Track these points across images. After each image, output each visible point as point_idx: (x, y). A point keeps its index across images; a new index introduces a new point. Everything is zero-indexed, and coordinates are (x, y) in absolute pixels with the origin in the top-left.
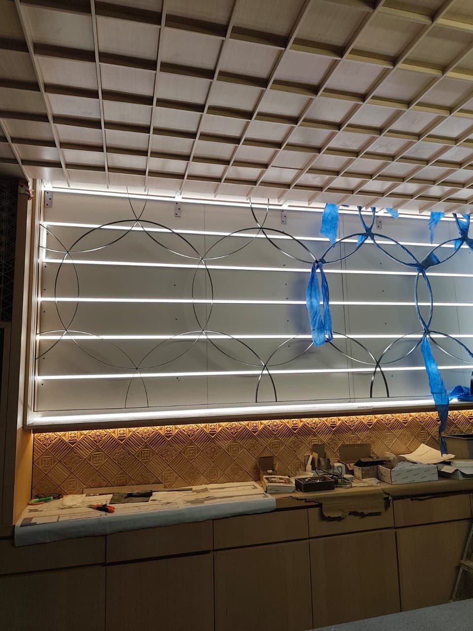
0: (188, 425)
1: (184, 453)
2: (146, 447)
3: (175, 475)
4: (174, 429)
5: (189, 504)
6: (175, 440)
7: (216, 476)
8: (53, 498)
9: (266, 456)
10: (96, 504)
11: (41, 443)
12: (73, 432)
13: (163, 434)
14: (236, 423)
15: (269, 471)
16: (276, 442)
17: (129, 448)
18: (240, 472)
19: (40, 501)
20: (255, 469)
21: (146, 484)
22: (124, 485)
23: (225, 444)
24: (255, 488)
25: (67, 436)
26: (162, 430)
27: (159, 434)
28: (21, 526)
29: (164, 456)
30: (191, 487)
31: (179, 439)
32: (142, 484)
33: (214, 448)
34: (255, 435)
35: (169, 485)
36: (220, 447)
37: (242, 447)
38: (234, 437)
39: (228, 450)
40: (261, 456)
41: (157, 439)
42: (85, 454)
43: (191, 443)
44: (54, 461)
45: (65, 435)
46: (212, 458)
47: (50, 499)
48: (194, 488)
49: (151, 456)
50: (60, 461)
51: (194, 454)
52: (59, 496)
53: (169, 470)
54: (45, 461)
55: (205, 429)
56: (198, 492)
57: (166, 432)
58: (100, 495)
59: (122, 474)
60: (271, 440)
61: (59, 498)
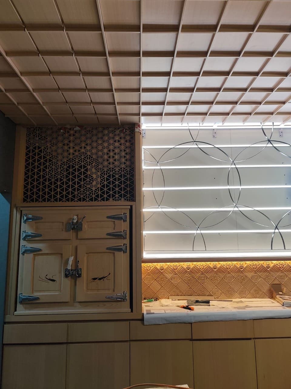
0: (226, 262)
1: (225, 279)
2: (202, 274)
3: (220, 292)
4: (218, 264)
5: (236, 309)
6: (219, 271)
7: (245, 294)
8: (154, 300)
9: (276, 283)
10: (182, 305)
11: (145, 269)
12: (162, 263)
13: (212, 267)
14: (256, 262)
15: (280, 293)
16: (282, 275)
17: (192, 274)
18: (260, 293)
19: (148, 301)
20: (269, 291)
21: (203, 296)
22: (192, 296)
23: (250, 275)
24: (273, 303)
25: (159, 265)
26: (211, 264)
27: (210, 267)
28: (147, 314)
29: (213, 280)
30: (231, 299)
31: (221, 270)
32: (201, 296)
33: (243, 276)
34: (268, 270)
35: (217, 298)
36: (246, 276)
37: (260, 277)
38: (255, 271)
39: (251, 278)
40: (273, 283)
41: (209, 270)
42: (169, 276)
43: (229, 273)
44: (153, 280)
45: (157, 265)
46: (242, 283)
47: (152, 301)
48: (234, 300)
49: (205, 279)
50: (155, 279)
51: (231, 280)
52: (156, 299)
53: (216, 289)
54: (147, 279)
55: (236, 265)
56: (237, 302)
57: (213, 266)
58: (178, 300)
59: (190, 289)
60: (278, 274)
61: (157, 301)
